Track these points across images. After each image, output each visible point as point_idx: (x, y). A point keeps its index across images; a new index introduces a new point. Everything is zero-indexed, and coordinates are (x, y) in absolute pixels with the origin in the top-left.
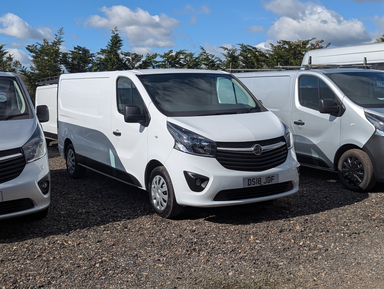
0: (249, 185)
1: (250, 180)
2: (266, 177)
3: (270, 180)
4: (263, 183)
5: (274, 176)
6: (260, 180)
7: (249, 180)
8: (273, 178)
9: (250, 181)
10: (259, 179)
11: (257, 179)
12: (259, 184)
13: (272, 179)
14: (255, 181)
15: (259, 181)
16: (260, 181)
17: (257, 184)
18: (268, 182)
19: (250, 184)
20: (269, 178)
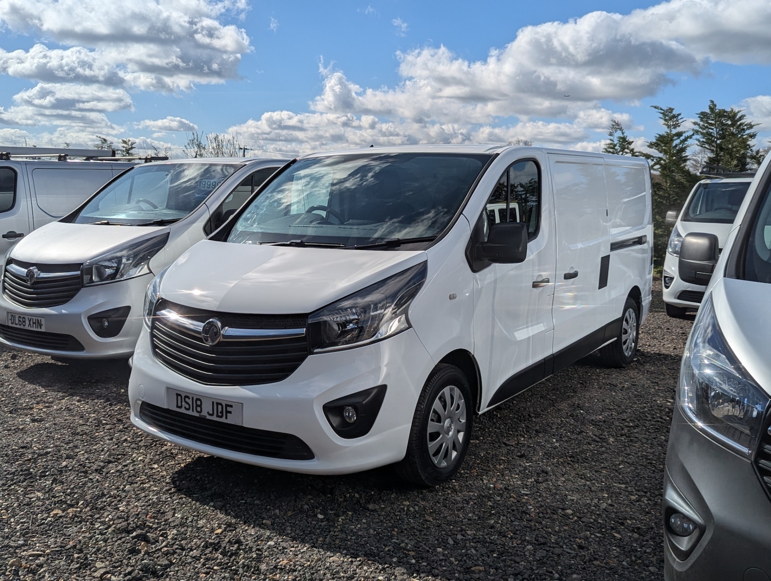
0: (178, 407)
1: (180, 395)
2: (213, 402)
3: (222, 412)
4: (206, 415)
5: (231, 406)
6: (199, 403)
7: (178, 395)
8: (229, 409)
9: (179, 397)
10: (198, 400)
11: (193, 398)
12: (198, 412)
13: (228, 412)
14: (190, 401)
15: (197, 406)
16: (200, 406)
17: (193, 411)
18: (218, 416)
19: (179, 405)
20: (220, 407)
